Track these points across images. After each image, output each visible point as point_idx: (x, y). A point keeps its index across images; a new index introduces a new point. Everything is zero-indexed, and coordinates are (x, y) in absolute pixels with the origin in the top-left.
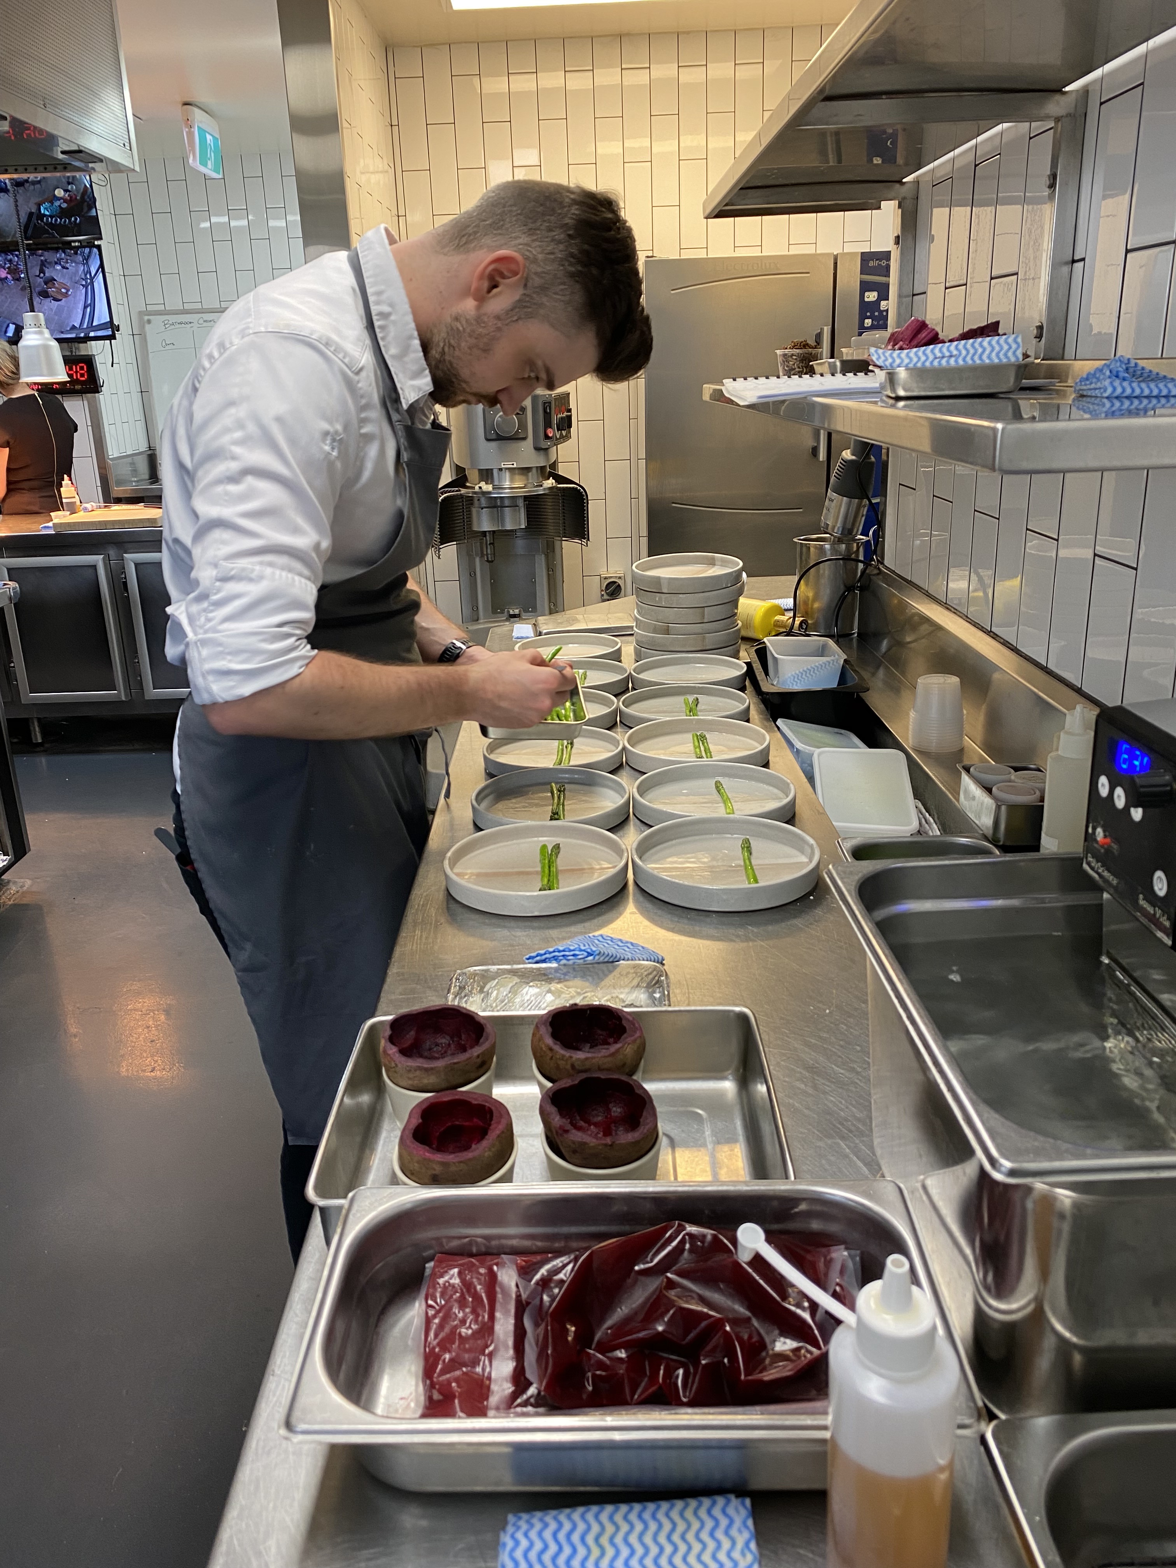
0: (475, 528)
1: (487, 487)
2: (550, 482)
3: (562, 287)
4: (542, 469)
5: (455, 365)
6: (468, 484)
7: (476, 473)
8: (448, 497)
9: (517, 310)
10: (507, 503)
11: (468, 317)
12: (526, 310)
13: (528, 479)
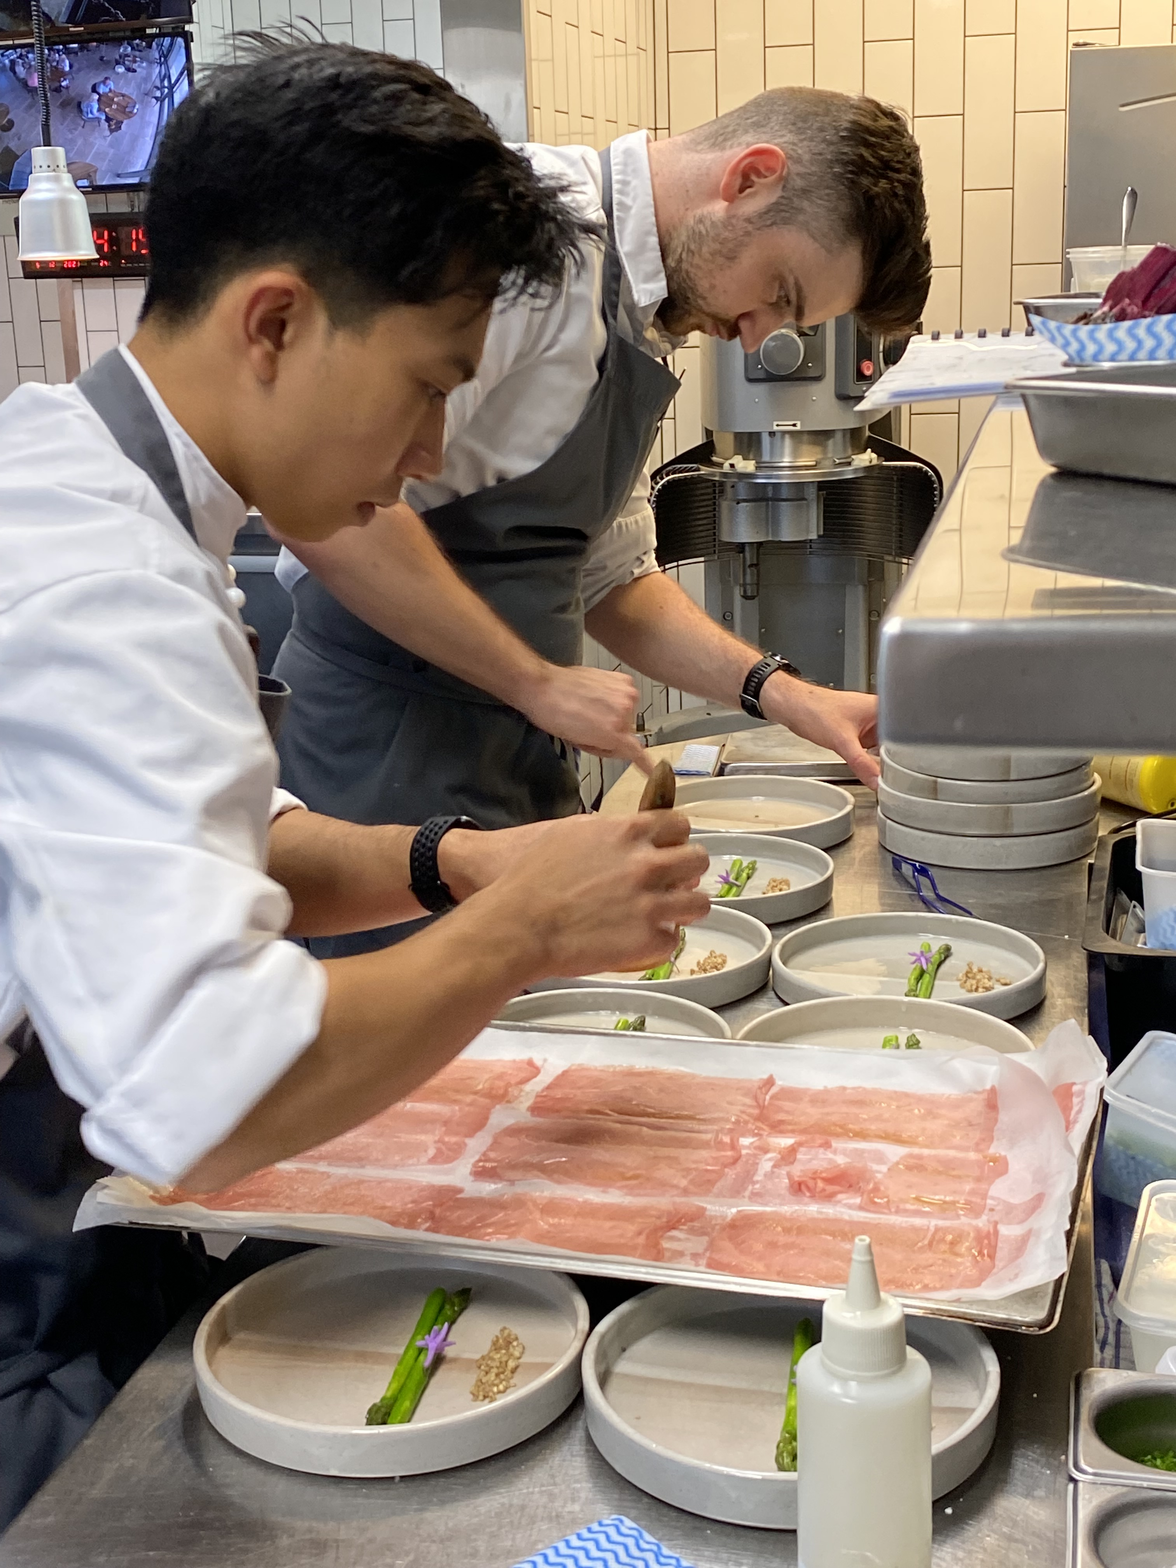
0: (725, 538)
1: (746, 466)
2: (868, 458)
3: (827, 191)
4: (854, 434)
5: (692, 275)
6: (714, 459)
7: (730, 439)
8: (674, 480)
9: (772, 214)
10: (785, 494)
11: (714, 219)
12: (783, 214)
13: (825, 452)
